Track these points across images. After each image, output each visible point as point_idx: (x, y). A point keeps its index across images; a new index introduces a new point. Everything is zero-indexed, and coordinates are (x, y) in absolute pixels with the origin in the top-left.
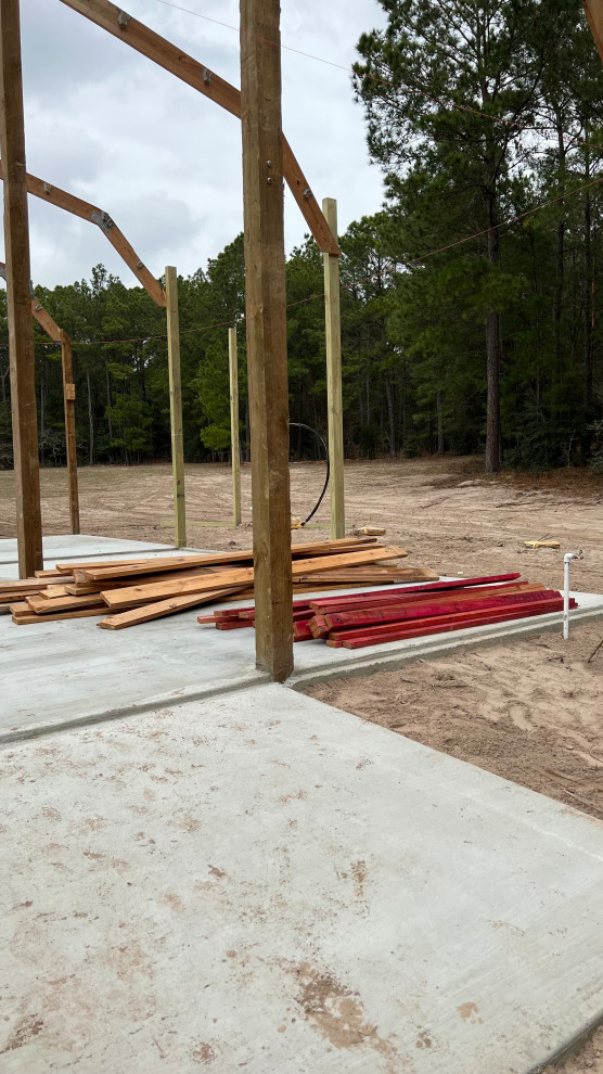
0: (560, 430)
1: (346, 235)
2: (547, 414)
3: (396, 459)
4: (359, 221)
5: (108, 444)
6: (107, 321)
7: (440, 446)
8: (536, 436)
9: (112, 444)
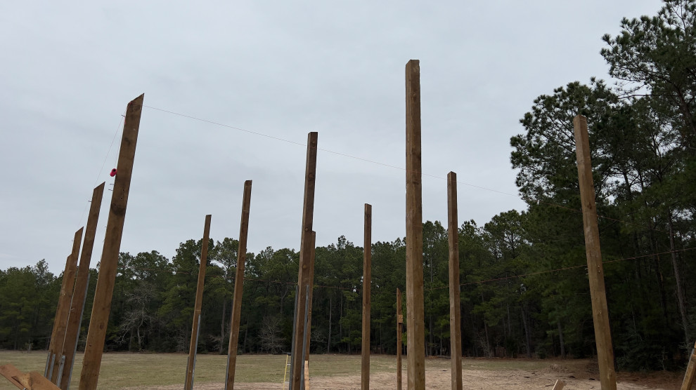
0: (654, 346)
1: (491, 222)
2: (642, 334)
3: (531, 358)
4: (499, 215)
5: (339, 340)
6: (345, 267)
7: (562, 351)
8: (637, 349)
9: (342, 341)
